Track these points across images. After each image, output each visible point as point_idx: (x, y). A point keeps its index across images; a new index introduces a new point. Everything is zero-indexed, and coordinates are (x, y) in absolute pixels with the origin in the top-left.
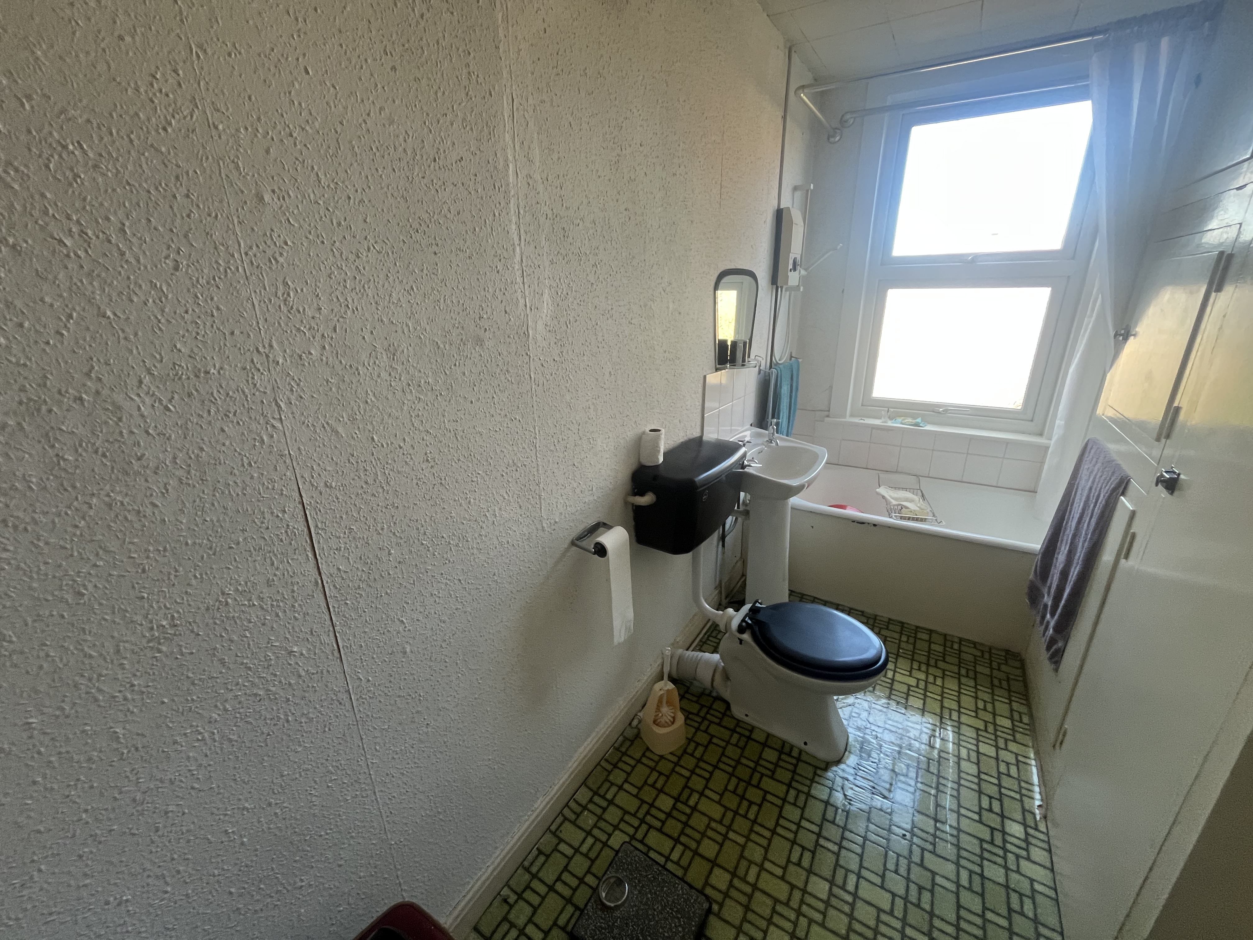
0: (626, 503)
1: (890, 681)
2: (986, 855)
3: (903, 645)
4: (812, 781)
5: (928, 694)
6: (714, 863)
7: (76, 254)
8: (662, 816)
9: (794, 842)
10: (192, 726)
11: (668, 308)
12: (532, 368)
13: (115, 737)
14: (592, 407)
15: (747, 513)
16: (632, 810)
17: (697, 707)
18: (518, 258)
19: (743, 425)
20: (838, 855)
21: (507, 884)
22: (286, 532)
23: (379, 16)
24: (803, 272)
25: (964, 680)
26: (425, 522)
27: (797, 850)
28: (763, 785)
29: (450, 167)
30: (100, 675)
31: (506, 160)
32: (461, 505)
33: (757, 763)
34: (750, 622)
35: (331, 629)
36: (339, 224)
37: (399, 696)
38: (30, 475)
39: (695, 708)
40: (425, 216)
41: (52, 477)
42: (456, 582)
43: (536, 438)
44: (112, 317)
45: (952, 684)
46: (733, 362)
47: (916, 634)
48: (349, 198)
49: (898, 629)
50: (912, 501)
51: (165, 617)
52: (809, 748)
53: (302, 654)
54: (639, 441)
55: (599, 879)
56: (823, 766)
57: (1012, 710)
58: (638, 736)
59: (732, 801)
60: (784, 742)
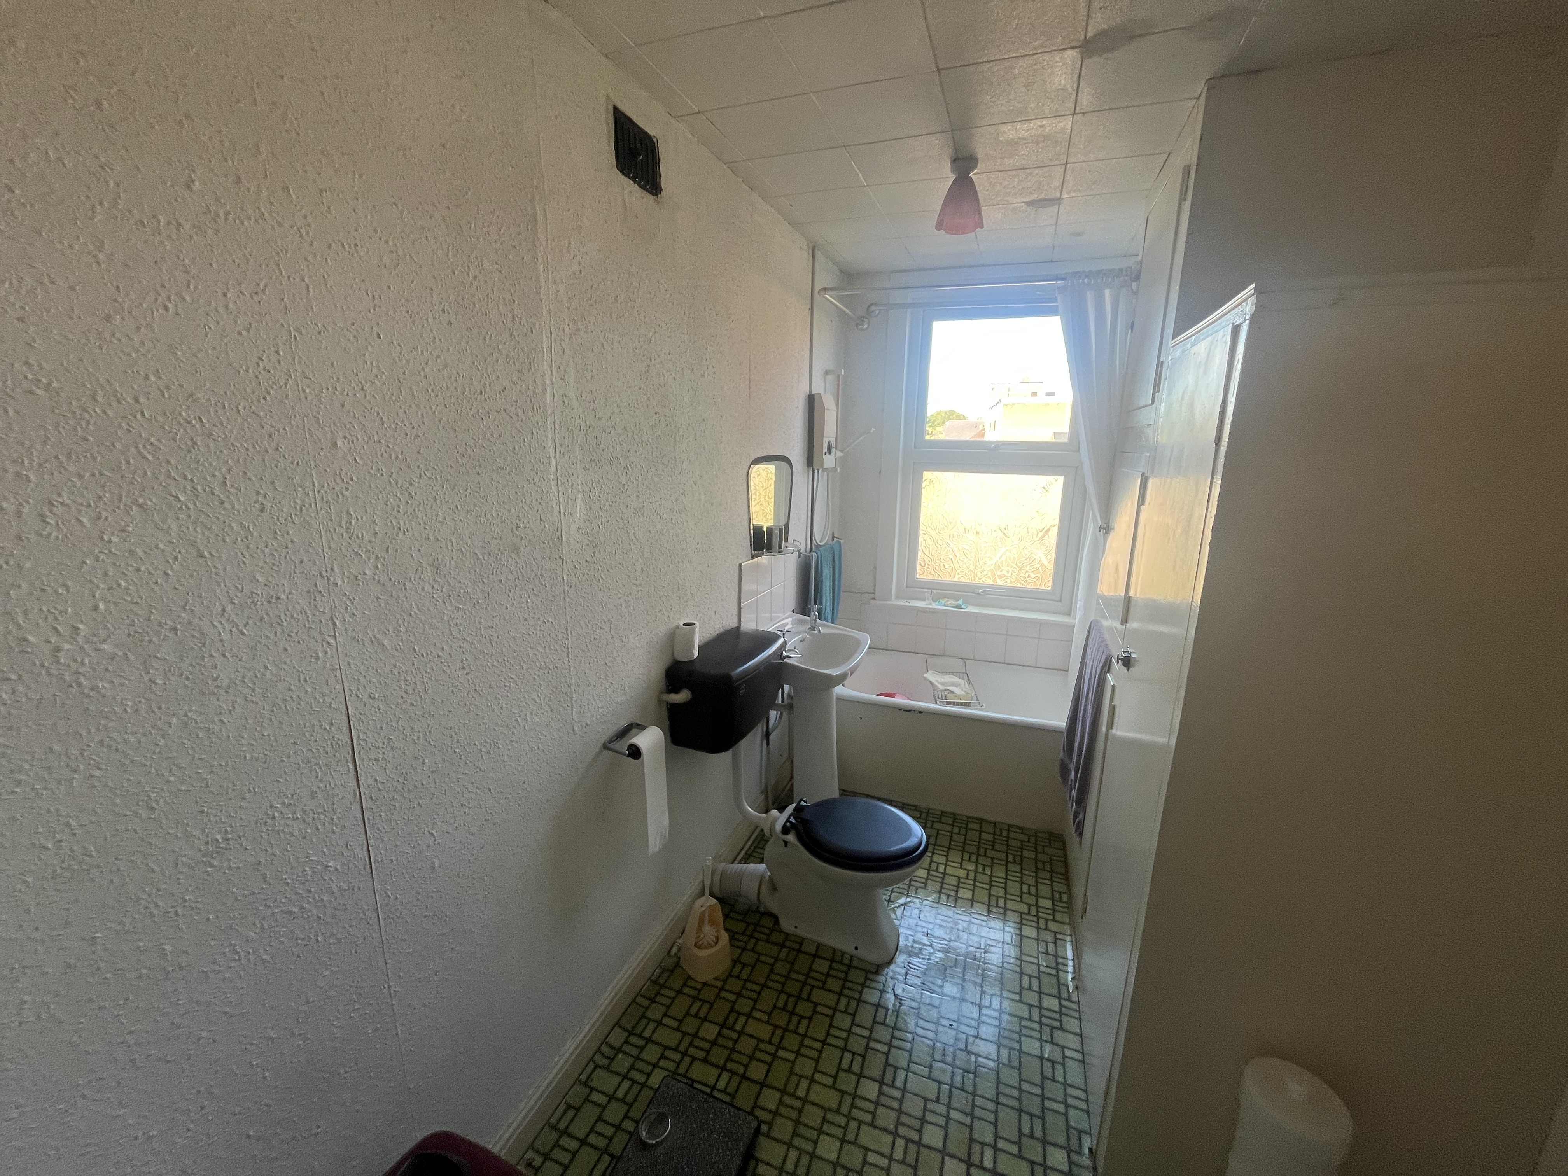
0: (660, 701)
1: (941, 876)
2: (1024, 1031)
3: (955, 837)
4: (863, 985)
5: (977, 884)
6: (763, 1085)
7: (186, 506)
8: (707, 1046)
9: (844, 1049)
10: (231, 945)
11: (700, 500)
12: (565, 571)
13: (163, 955)
14: (624, 605)
15: (790, 707)
16: (673, 1044)
17: (743, 925)
18: (553, 469)
19: (784, 612)
20: (887, 1054)
21: (531, 1147)
22: (332, 744)
23: (440, 284)
24: (839, 454)
25: (1010, 866)
26: (459, 729)
27: (848, 1057)
28: (814, 998)
29: (494, 396)
30: (159, 890)
31: (544, 384)
32: (493, 711)
33: (807, 976)
34: (794, 821)
35: (365, 842)
36: (397, 458)
37: (425, 916)
38: (126, 699)
39: (740, 927)
40: (471, 443)
41: (143, 700)
42: (487, 791)
43: (568, 639)
44: (208, 556)
45: (1000, 873)
46: (769, 548)
47: (967, 825)
48: (407, 435)
49: (950, 821)
50: (958, 685)
51: (220, 832)
52: (861, 953)
53: (337, 870)
54: (672, 636)
55: (637, 1122)
56: (873, 969)
57: (1053, 891)
58: (677, 965)
59: (781, 1019)
60: (835, 951)
